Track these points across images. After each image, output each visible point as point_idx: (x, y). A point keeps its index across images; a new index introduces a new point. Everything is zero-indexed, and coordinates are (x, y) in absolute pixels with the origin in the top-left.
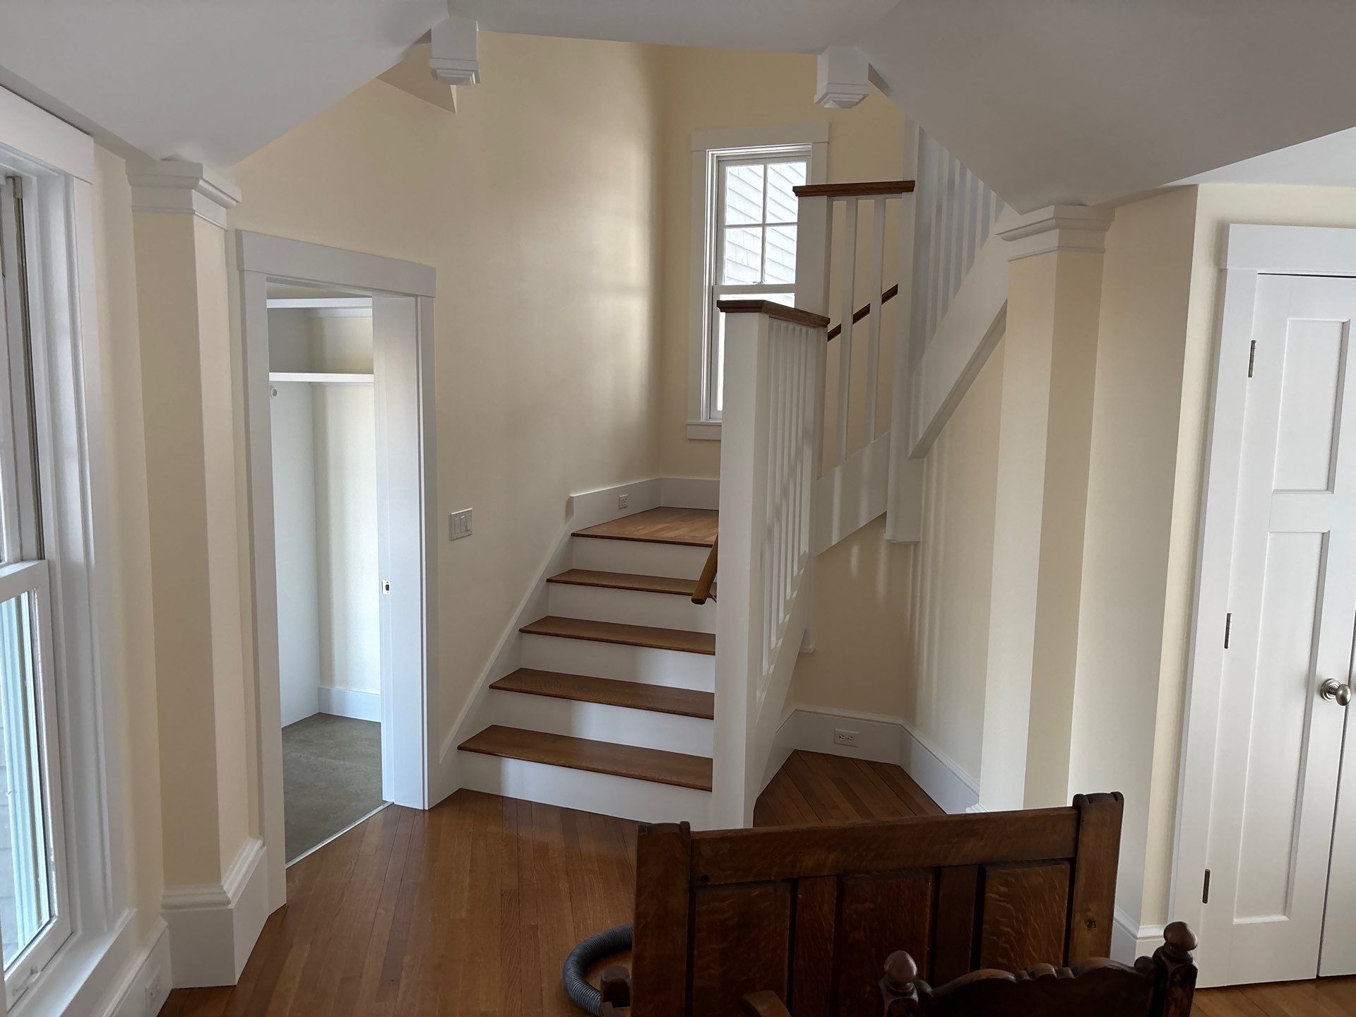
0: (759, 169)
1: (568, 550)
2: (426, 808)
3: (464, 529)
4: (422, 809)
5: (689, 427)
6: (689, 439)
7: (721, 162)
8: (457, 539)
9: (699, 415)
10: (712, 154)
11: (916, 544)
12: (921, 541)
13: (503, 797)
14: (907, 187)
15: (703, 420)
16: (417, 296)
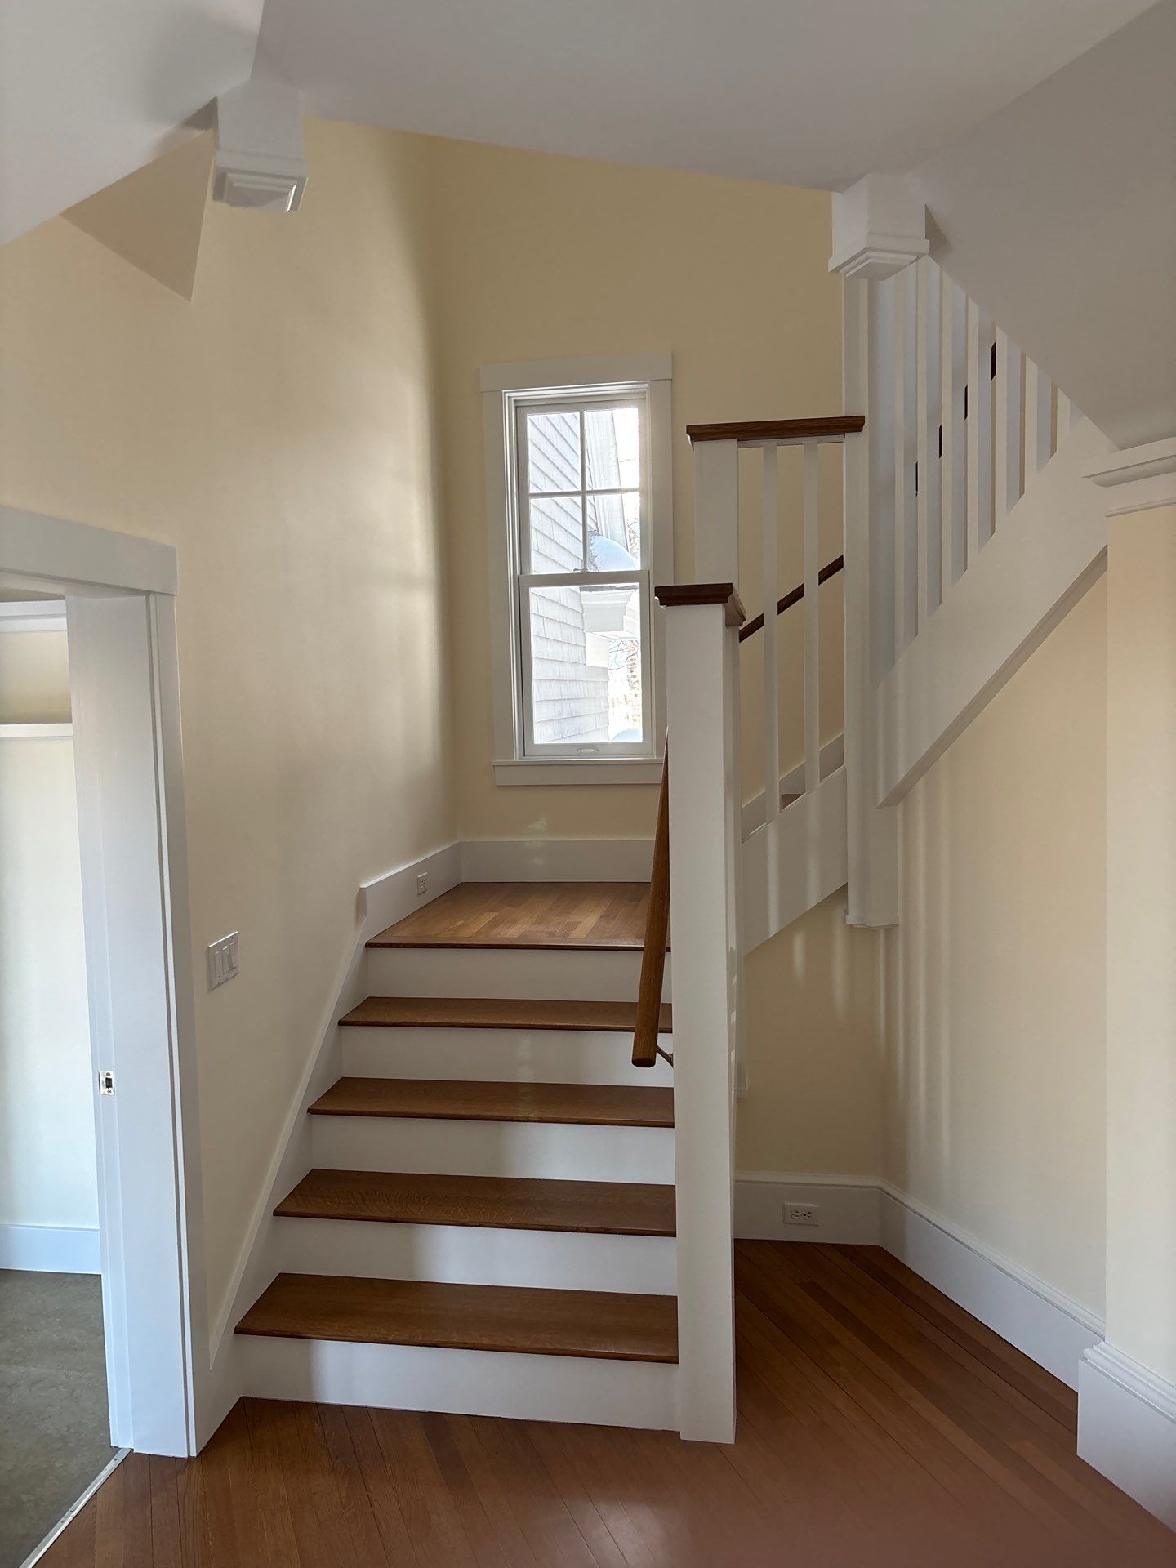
0: (571, 417)
1: (363, 970)
2: (194, 1454)
3: (227, 968)
4: (186, 1456)
5: (497, 769)
6: (498, 786)
7: (520, 408)
8: (219, 985)
9: (510, 751)
10: (509, 397)
11: (890, 930)
12: (901, 922)
13: (317, 1404)
14: (853, 425)
15: (516, 759)
16: (148, 593)
